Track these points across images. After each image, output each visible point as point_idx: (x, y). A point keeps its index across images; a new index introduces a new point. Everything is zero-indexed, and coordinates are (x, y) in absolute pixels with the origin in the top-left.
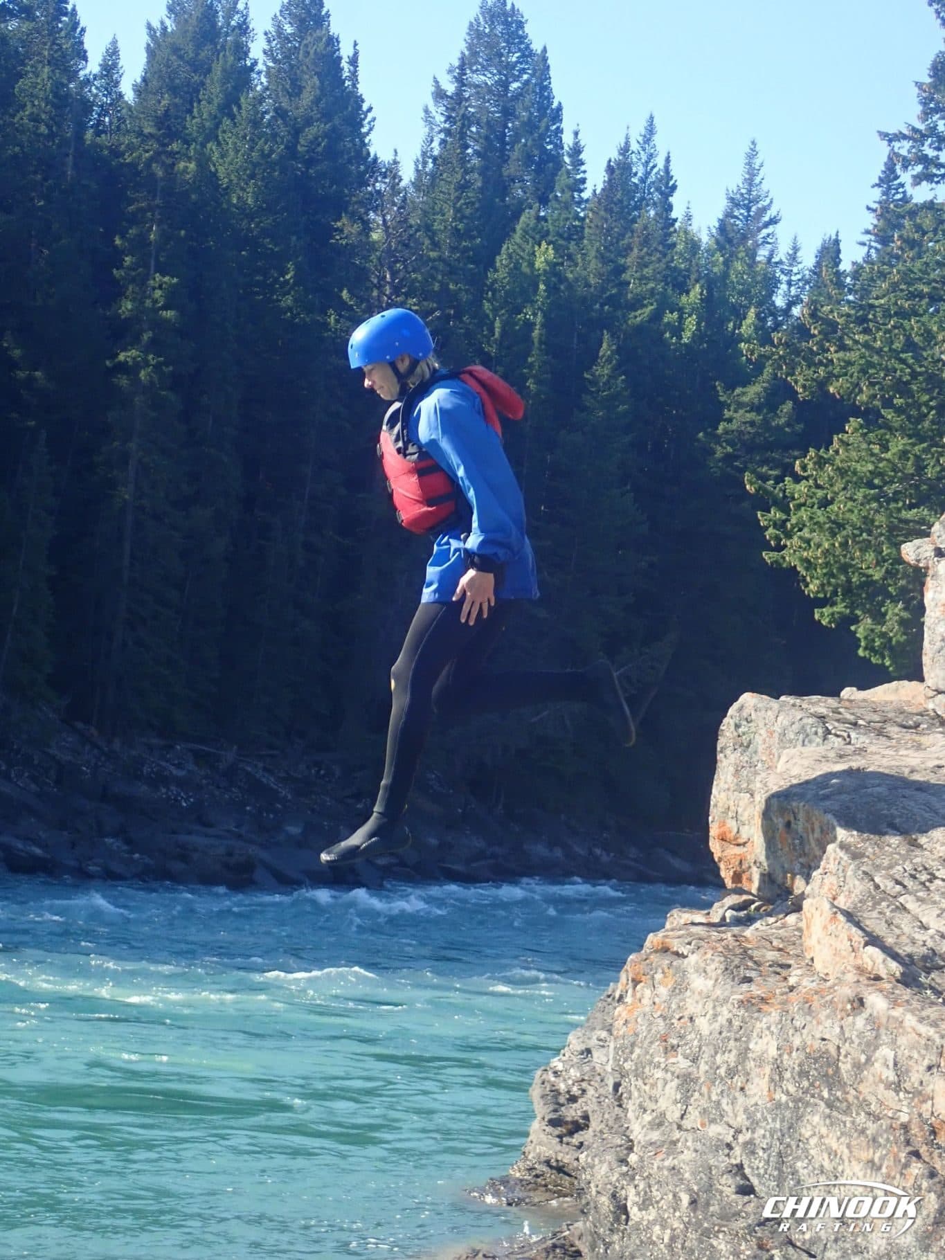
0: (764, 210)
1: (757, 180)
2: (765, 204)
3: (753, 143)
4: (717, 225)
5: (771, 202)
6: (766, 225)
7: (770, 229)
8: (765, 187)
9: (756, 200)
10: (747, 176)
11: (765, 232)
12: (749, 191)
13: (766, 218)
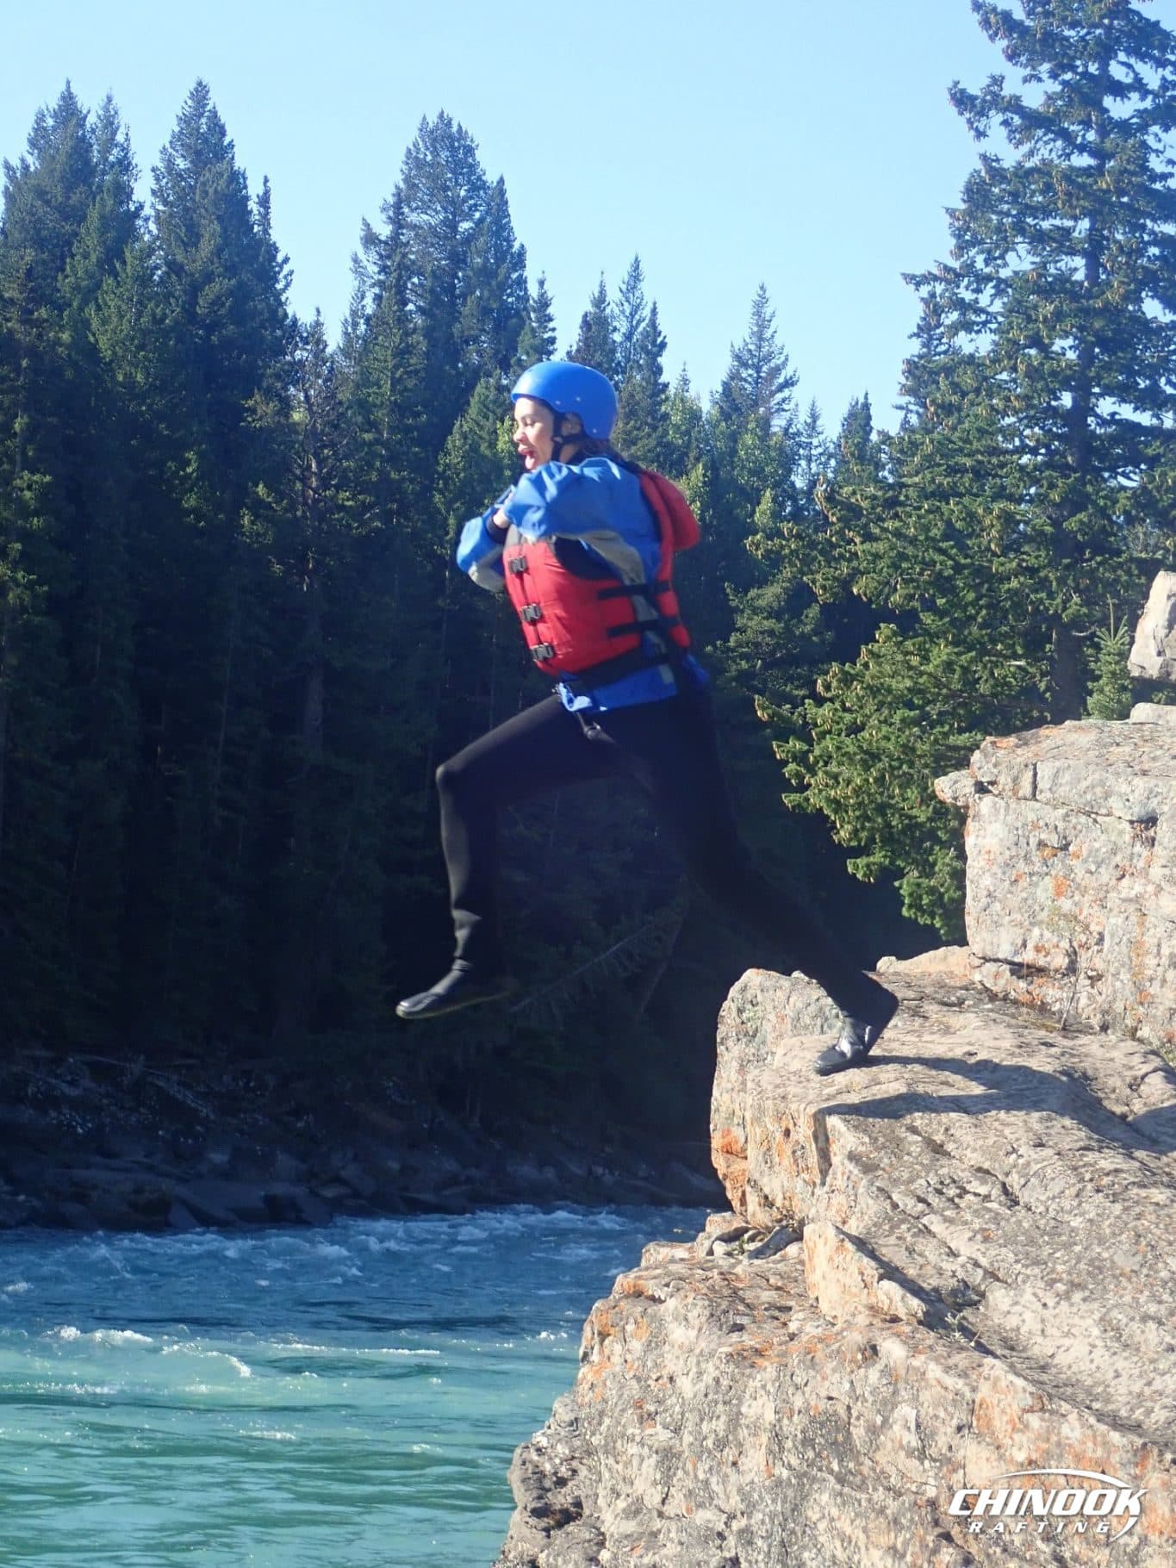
0: (777, 370)
1: (768, 334)
2: (779, 362)
3: (762, 288)
4: (720, 389)
5: (787, 359)
6: (781, 388)
7: (786, 393)
8: (778, 341)
9: (768, 358)
10: (755, 329)
11: (779, 396)
12: (759, 347)
13: (781, 380)
